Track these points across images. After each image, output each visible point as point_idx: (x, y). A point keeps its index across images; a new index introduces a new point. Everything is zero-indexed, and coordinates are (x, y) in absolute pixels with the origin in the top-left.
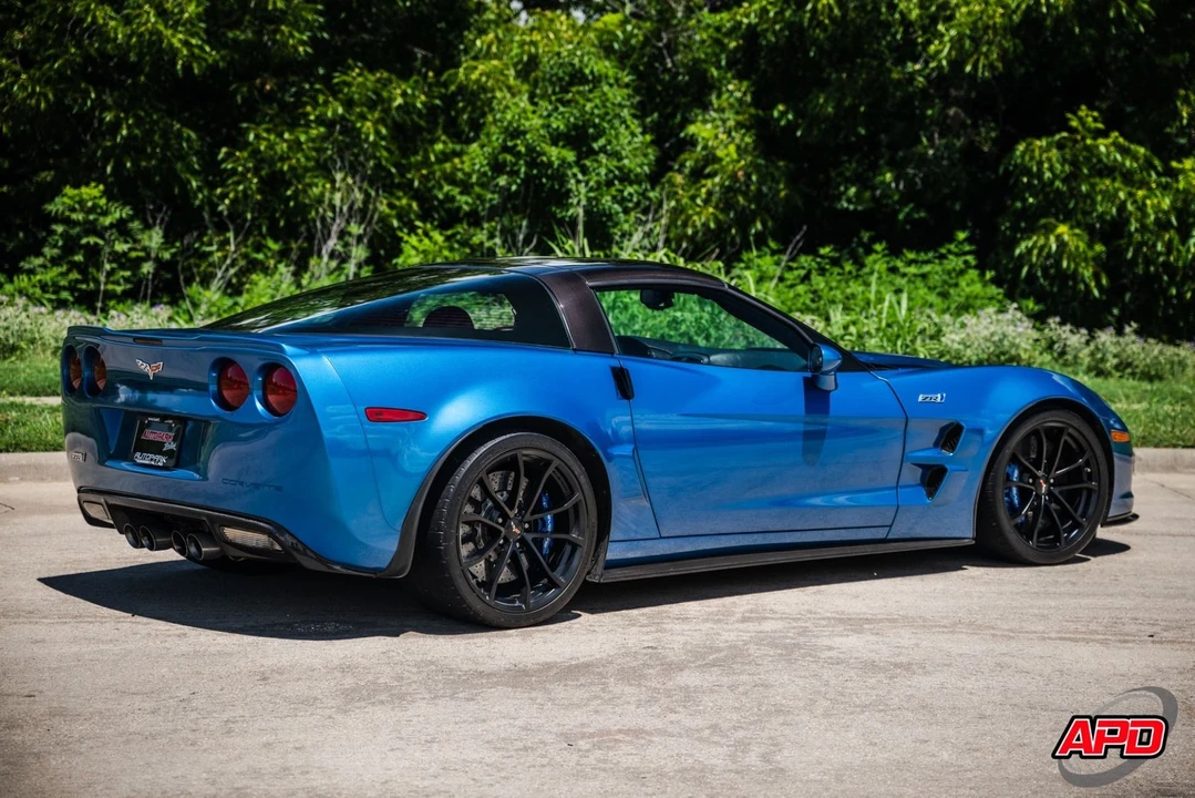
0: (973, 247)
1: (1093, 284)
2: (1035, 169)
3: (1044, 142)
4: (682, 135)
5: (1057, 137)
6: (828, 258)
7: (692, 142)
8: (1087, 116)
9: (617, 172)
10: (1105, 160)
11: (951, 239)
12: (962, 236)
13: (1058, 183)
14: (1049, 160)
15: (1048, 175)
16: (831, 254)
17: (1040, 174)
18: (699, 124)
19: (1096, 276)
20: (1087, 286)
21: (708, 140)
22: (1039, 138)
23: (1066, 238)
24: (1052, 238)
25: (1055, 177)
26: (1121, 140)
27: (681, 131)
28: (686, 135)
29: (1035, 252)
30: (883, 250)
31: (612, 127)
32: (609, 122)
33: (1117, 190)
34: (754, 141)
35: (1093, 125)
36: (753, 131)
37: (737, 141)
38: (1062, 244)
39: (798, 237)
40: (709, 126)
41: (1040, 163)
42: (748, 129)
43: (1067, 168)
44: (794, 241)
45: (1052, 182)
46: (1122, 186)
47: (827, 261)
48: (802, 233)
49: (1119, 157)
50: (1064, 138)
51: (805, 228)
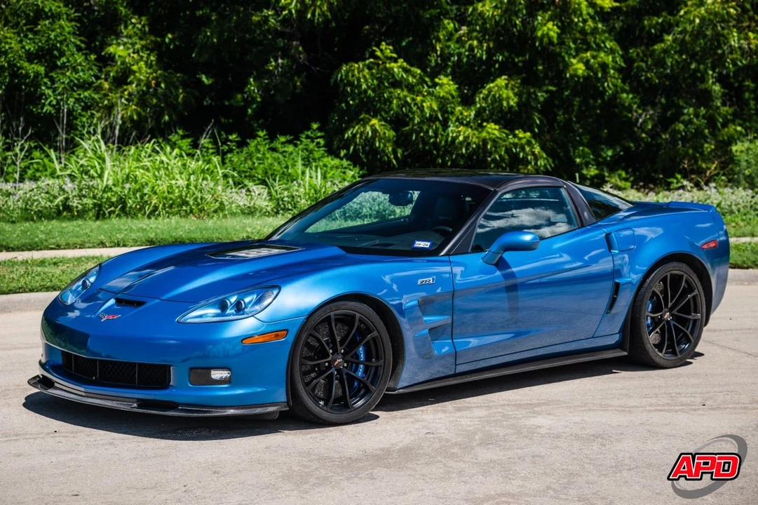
0: (322, 134)
1: (392, 156)
2: (356, 83)
3: (361, 64)
4: (103, 54)
5: (367, 62)
6: (235, 141)
7: (111, 58)
8: (386, 49)
9: (76, 82)
10: (396, 77)
11: (309, 128)
12: (315, 126)
13: (370, 92)
14: (364, 77)
15: (364, 86)
16: (236, 139)
17: (359, 86)
18: (114, 46)
19: (395, 152)
20: (388, 158)
21: (125, 58)
22: (357, 62)
23: (377, 127)
24: (368, 128)
25: (369, 87)
26: (405, 64)
27: (102, 51)
28: (106, 54)
29: (358, 136)
30: (265, 135)
31: (69, 50)
32: (67, 46)
33: (405, 97)
34: (157, 59)
35: (390, 55)
36: (156, 52)
37: (145, 59)
38: (374, 131)
39: (209, 127)
40: (122, 47)
41: (359, 79)
42: (152, 50)
43: (375, 82)
44: (207, 130)
45: (365, 91)
46: (408, 94)
47: (234, 144)
48: (211, 124)
49: (405, 76)
50: (371, 62)
51: (213, 120)
